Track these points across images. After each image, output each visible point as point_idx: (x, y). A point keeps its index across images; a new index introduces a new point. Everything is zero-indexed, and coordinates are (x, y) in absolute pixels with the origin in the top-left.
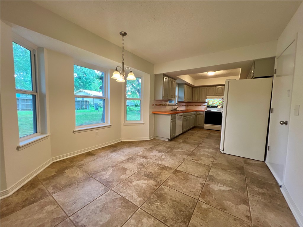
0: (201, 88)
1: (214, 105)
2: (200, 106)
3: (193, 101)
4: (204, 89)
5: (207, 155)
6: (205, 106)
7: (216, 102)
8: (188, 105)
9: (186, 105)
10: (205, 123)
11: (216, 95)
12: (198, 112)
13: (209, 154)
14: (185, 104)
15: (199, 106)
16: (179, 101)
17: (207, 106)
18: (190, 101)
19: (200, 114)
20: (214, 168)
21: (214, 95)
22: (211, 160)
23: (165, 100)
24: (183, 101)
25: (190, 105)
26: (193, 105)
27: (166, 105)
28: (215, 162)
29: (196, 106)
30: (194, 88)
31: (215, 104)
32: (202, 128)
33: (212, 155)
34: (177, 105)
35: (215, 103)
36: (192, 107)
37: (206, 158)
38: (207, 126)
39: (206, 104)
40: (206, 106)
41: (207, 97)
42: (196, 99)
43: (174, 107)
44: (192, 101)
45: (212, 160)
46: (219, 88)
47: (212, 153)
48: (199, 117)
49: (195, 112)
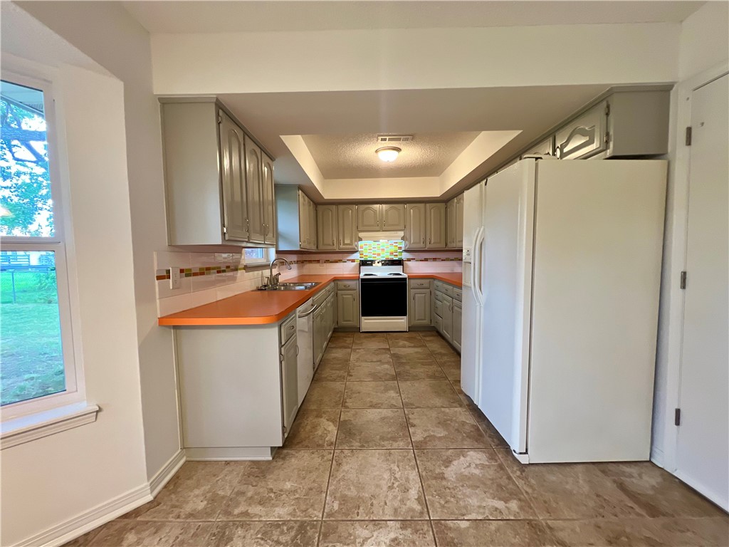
0: (341, 207)
2: (340, 261)
3: (322, 247)
4: (351, 211)
6: (353, 261)
7: (383, 250)
8: (303, 262)
9: (297, 262)
10: (363, 315)
11: (384, 228)
12: (339, 283)
14: (294, 258)
15: (336, 262)
16: (280, 249)
17: (360, 261)
18: (313, 248)
19: (347, 288)
21: (377, 228)
23: (231, 246)
24: (298, 249)
25: (310, 262)
26: (318, 261)
27: (236, 269)
29: (327, 261)
30: (321, 208)
31: (379, 255)
32: (356, 330)
34: (274, 265)
35: (380, 252)
36: (317, 265)
38: (370, 323)
39: (356, 256)
40: (357, 262)
41: (361, 235)
42: (329, 240)
43: (267, 273)
44: (317, 247)
46: (390, 209)
48: (344, 296)
49: (333, 283)
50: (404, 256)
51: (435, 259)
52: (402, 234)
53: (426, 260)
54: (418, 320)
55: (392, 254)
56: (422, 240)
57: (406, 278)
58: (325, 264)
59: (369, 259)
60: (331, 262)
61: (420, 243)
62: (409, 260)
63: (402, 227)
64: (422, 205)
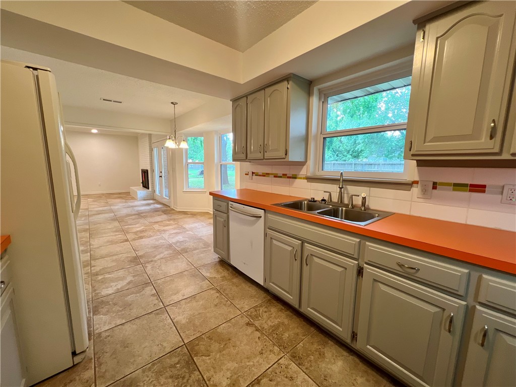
5: (109, 273)
13: (107, 276)
20: (87, 261)
22: (97, 269)
28: (87, 268)
33: (100, 277)
37: (107, 268)
45: (94, 269)
47: (103, 281)
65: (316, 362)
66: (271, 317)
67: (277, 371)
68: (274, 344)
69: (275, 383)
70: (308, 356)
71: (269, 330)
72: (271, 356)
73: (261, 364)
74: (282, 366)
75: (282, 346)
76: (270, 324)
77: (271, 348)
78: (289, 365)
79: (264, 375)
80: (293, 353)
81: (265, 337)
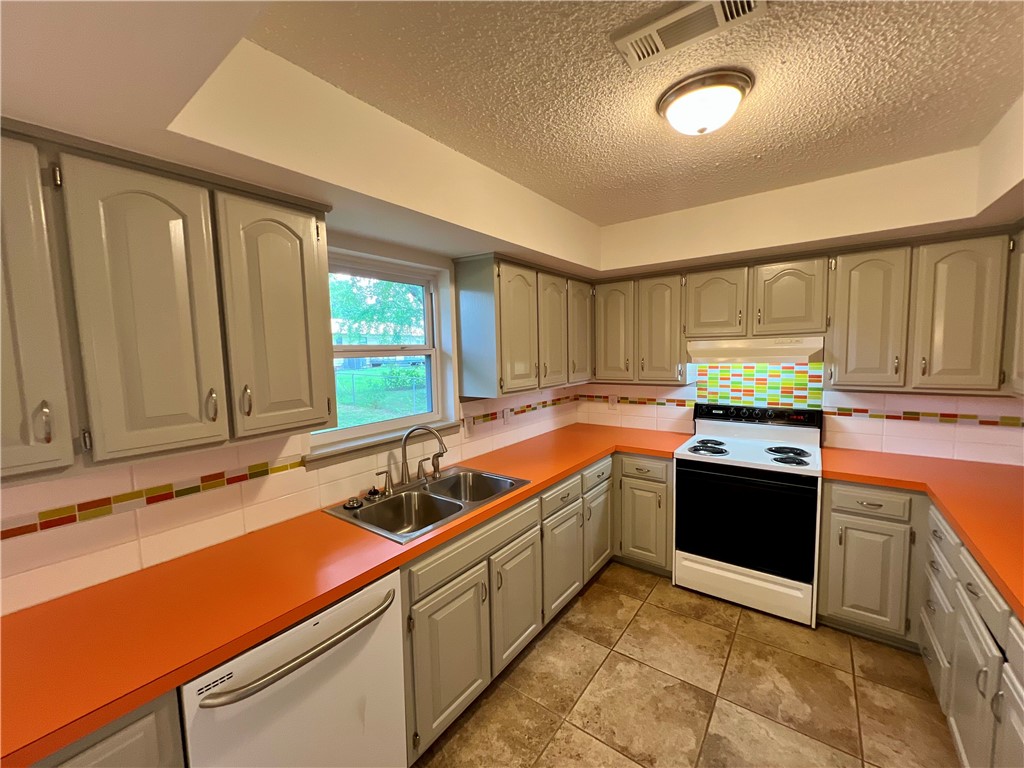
0: (646, 284)
1: (745, 402)
2: (652, 401)
3: (601, 373)
4: (668, 291)
6: (681, 403)
7: (761, 381)
8: (569, 402)
9: (555, 402)
10: (681, 546)
12: (626, 460)
15: (642, 402)
16: (468, 394)
17: (698, 407)
19: (642, 474)
21: (738, 329)
25: (591, 398)
26: (606, 398)
29: (623, 400)
30: (601, 290)
31: (749, 392)
32: (664, 574)
35: (752, 385)
36: (603, 407)
39: (690, 395)
40: (690, 408)
41: (692, 346)
42: (619, 359)
44: (594, 373)
46: (778, 277)
48: (638, 492)
49: (608, 461)
50: (828, 401)
51: (948, 418)
52: (816, 343)
53: (912, 416)
54: (852, 607)
55: (787, 391)
56: (891, 364)
57: (815, 479)
58: (619, 407)
59: (721, 402)
60: (631, 402)
61: (882, 369)
62: (845, 412)
63: (820, 324)
64: (900, 255)
65: (560, 683)
66: (490, 757)
67: (597, 726)
68: (553, 739)
69: (614, 728)
70: (555, 691)
71: (524, 754)
72: (577, 741)
73: (596, 752)
74: (586, 722)
75: (552, 727)
76: (508, 755)
77: (563, 742)
78: (579, 713)
79: (612, 745)
80: (558, 711)
81: (543, 757)
